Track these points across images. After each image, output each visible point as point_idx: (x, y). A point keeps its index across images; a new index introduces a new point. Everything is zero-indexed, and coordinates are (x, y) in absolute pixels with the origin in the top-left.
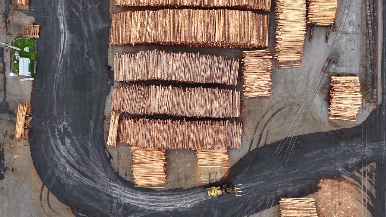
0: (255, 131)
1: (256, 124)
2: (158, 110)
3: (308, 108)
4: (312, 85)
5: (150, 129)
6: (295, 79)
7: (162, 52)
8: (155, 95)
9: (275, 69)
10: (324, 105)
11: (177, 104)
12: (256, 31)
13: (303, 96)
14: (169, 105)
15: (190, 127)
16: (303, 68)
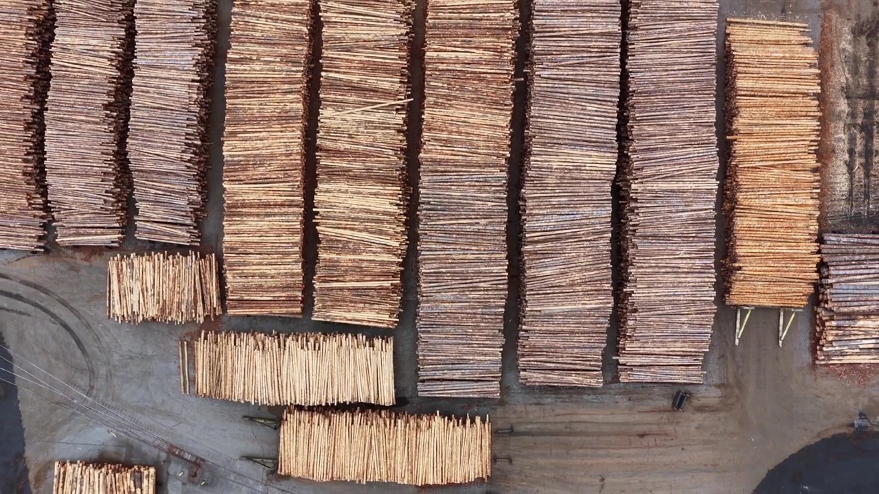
0: (28, 284)
1: (46, 286)
2: (58, 42)
3: (84, 411)
4: (138, 421)
5: (12, 23)
6: (152, 380)
7: (200, 53)
8: (99, 35)
9: (179, 333)
10: (89, 450)
11: (73, 88)
12: (261, 286)
13: (113, 399)
14: (70, 69)
15: (17, 121)
16: (180, 400)
